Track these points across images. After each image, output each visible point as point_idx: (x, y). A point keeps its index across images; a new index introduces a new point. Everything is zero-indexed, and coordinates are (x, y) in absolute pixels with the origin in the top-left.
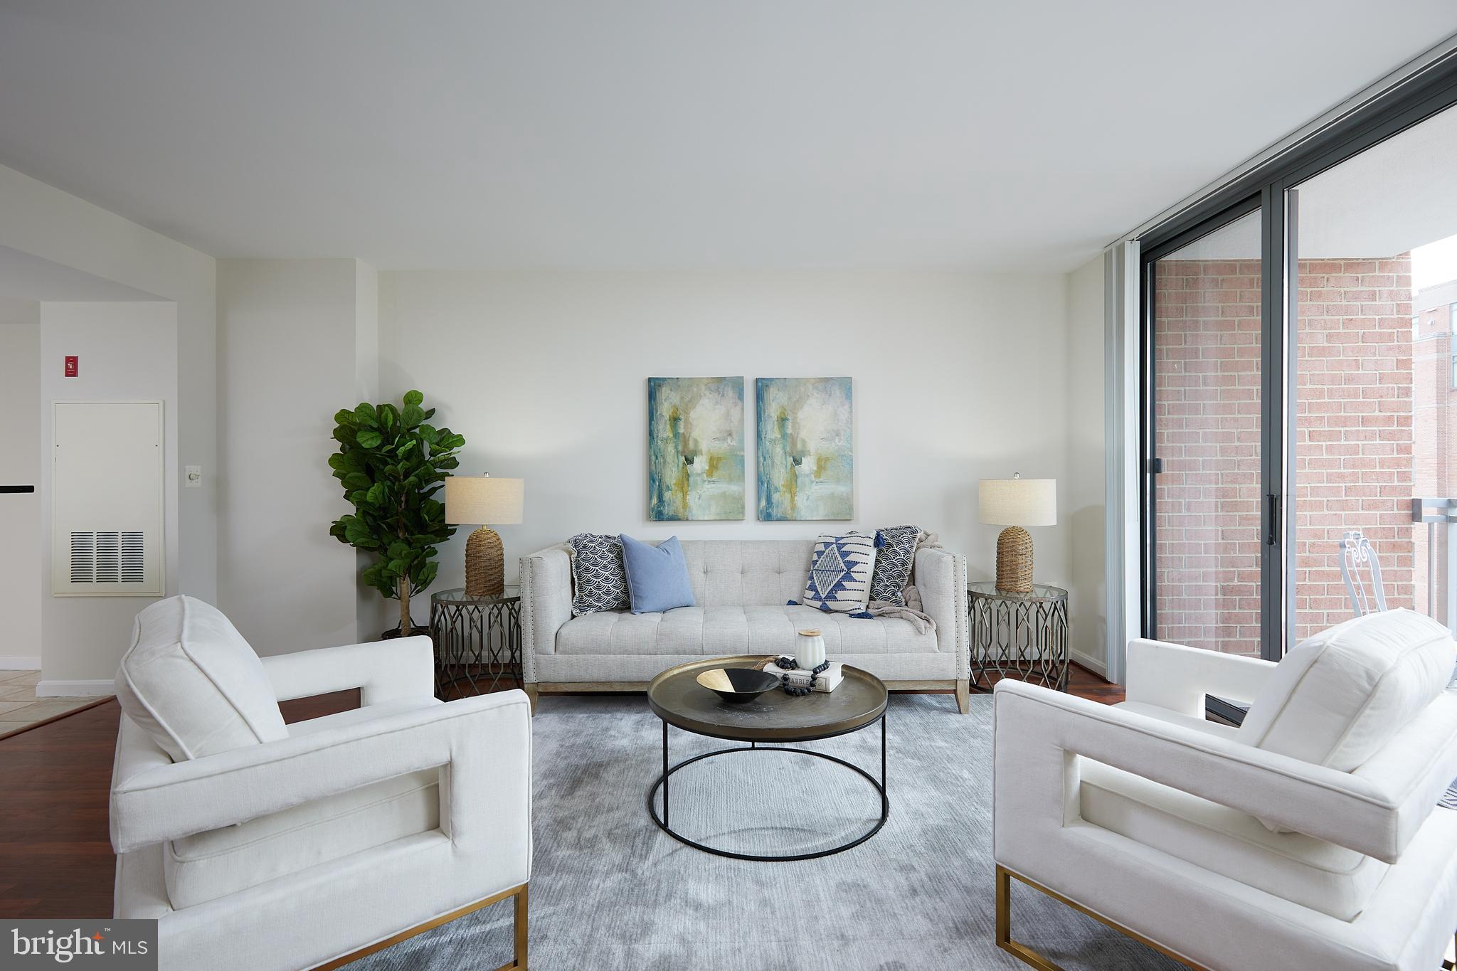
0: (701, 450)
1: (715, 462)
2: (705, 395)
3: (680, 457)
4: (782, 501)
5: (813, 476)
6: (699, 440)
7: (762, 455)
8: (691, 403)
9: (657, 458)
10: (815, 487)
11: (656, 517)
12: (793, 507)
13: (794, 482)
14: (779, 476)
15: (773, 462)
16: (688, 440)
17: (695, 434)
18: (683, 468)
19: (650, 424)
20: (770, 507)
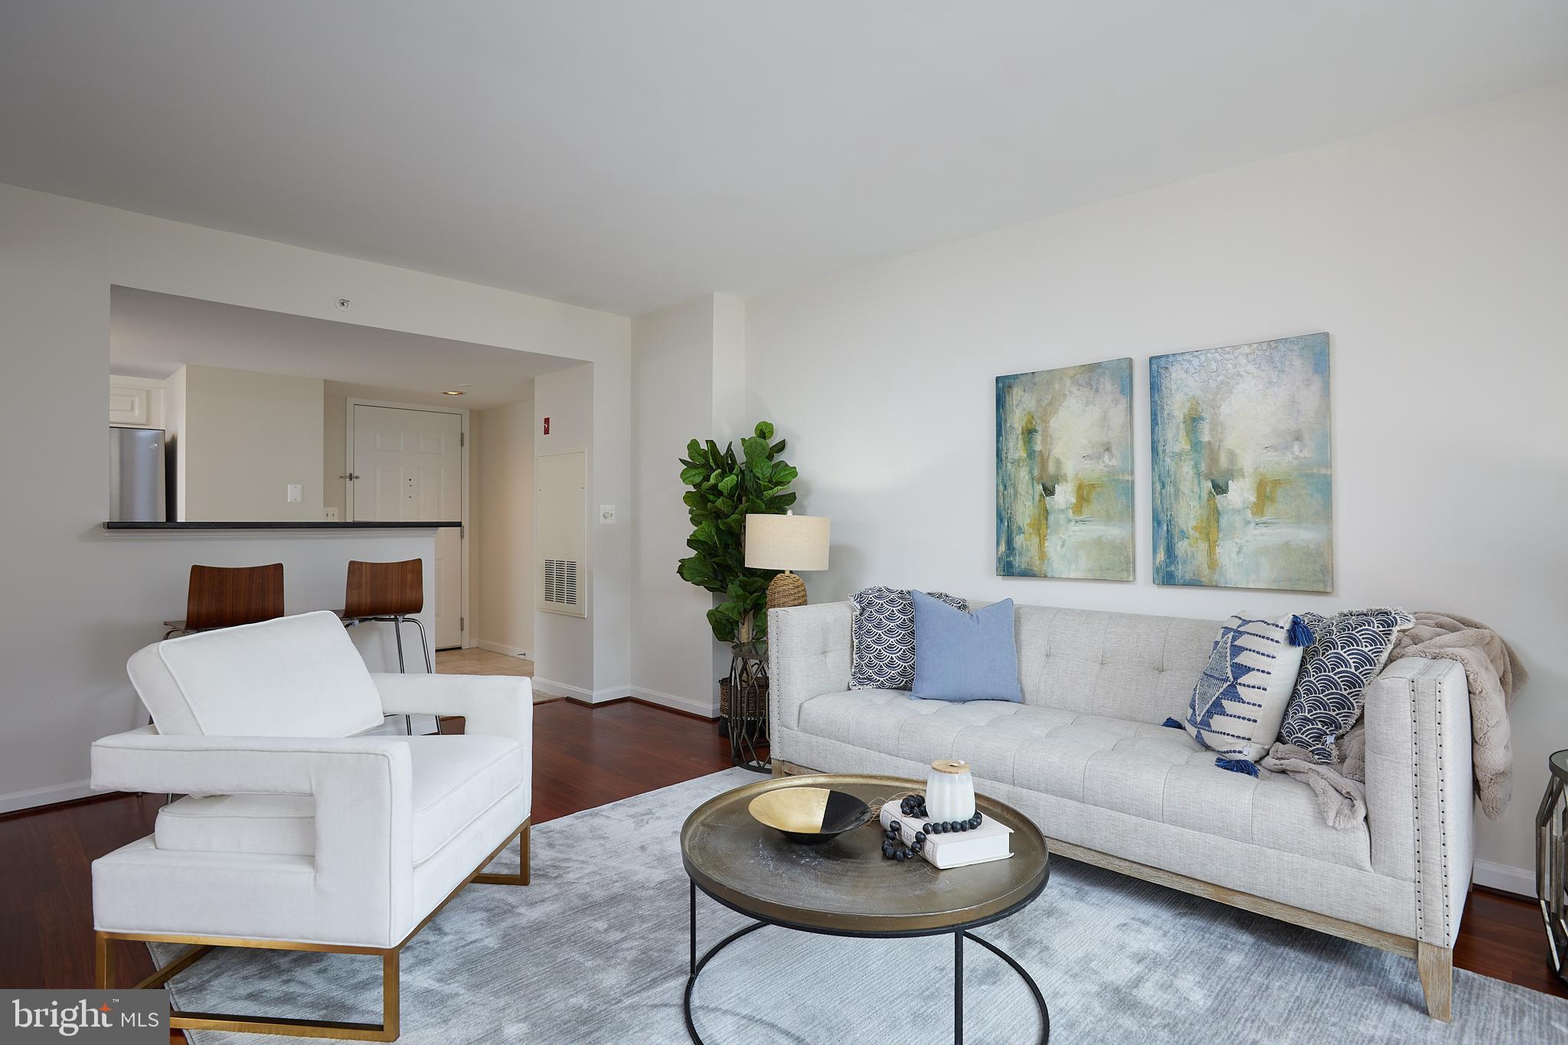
0: (1065, 475)
1: (1085, 492)
2: (1071, 392)
3: (1035, 484)
4: (1192, 552)
5: (1249, 512)
6: (1063, 460)
7: (1162, 480)
8: (1048, 409)
9: (1005, 488)
10: (1252, 531)
11: (1004, 571)
12: (1213, 564)
13: (1213, 524)
14: (1188, 514)
15: (1177, 491)
16: (1048, 460)
17: (1058, 451)
18: (1040, 501)
19: (998, 441)
20: (1172, 563)
